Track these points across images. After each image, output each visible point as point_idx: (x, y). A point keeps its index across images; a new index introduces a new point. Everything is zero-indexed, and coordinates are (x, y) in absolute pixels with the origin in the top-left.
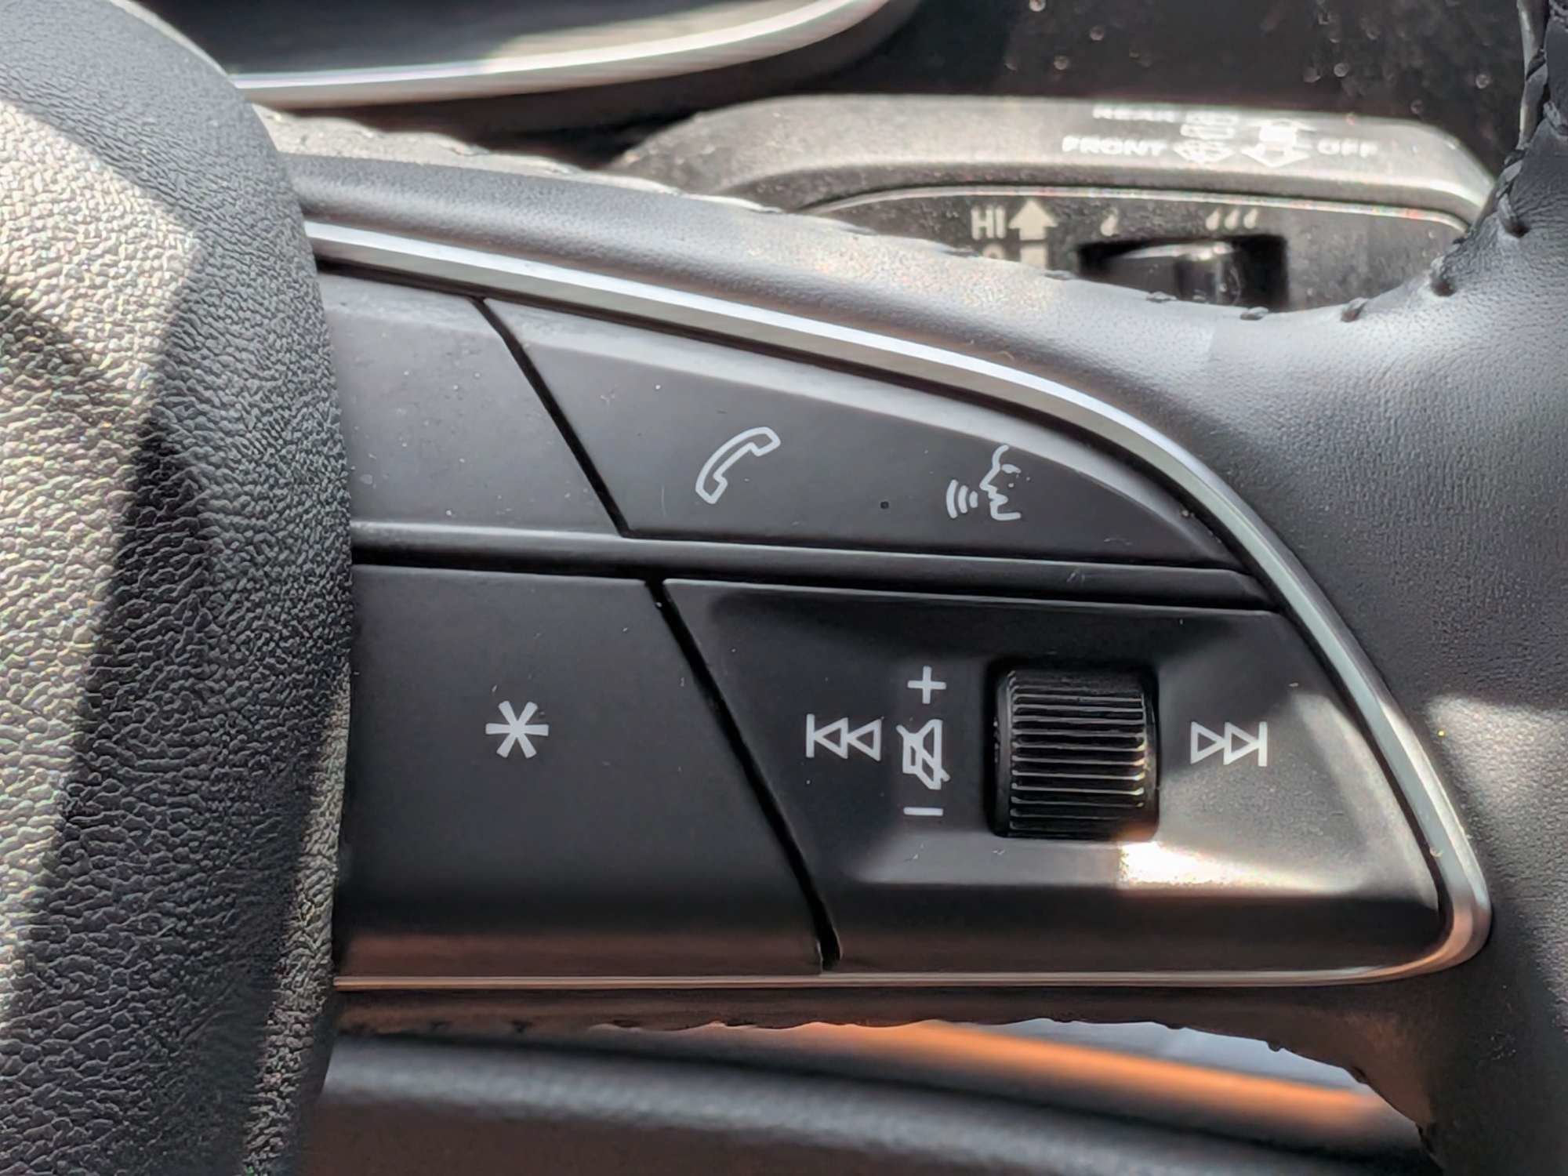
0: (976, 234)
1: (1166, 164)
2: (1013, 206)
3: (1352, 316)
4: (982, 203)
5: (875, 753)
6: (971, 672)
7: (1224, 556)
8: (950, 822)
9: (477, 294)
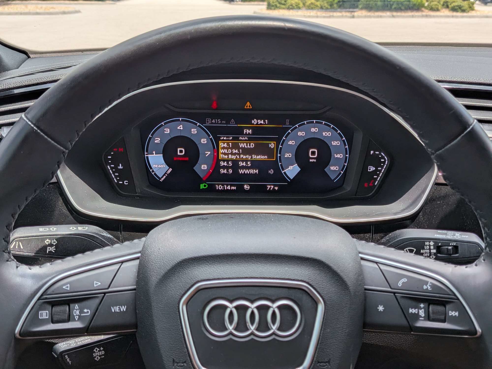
0: (426, 245)
1: (446, 238)
2: (430, 242)
3: (466, 267)
4: (426, 241)
5: (417, 312)
6: (427, 304)
7: (453, 294)
8: (425, 320)
9: (377, 263)
